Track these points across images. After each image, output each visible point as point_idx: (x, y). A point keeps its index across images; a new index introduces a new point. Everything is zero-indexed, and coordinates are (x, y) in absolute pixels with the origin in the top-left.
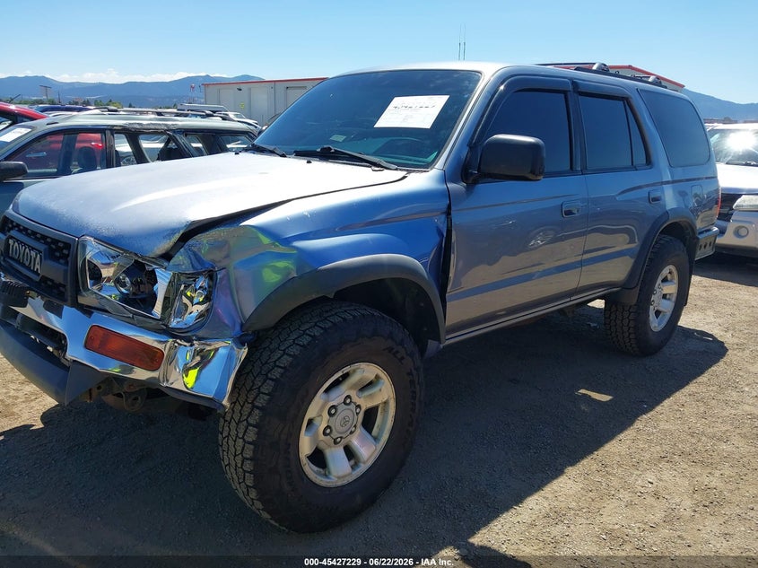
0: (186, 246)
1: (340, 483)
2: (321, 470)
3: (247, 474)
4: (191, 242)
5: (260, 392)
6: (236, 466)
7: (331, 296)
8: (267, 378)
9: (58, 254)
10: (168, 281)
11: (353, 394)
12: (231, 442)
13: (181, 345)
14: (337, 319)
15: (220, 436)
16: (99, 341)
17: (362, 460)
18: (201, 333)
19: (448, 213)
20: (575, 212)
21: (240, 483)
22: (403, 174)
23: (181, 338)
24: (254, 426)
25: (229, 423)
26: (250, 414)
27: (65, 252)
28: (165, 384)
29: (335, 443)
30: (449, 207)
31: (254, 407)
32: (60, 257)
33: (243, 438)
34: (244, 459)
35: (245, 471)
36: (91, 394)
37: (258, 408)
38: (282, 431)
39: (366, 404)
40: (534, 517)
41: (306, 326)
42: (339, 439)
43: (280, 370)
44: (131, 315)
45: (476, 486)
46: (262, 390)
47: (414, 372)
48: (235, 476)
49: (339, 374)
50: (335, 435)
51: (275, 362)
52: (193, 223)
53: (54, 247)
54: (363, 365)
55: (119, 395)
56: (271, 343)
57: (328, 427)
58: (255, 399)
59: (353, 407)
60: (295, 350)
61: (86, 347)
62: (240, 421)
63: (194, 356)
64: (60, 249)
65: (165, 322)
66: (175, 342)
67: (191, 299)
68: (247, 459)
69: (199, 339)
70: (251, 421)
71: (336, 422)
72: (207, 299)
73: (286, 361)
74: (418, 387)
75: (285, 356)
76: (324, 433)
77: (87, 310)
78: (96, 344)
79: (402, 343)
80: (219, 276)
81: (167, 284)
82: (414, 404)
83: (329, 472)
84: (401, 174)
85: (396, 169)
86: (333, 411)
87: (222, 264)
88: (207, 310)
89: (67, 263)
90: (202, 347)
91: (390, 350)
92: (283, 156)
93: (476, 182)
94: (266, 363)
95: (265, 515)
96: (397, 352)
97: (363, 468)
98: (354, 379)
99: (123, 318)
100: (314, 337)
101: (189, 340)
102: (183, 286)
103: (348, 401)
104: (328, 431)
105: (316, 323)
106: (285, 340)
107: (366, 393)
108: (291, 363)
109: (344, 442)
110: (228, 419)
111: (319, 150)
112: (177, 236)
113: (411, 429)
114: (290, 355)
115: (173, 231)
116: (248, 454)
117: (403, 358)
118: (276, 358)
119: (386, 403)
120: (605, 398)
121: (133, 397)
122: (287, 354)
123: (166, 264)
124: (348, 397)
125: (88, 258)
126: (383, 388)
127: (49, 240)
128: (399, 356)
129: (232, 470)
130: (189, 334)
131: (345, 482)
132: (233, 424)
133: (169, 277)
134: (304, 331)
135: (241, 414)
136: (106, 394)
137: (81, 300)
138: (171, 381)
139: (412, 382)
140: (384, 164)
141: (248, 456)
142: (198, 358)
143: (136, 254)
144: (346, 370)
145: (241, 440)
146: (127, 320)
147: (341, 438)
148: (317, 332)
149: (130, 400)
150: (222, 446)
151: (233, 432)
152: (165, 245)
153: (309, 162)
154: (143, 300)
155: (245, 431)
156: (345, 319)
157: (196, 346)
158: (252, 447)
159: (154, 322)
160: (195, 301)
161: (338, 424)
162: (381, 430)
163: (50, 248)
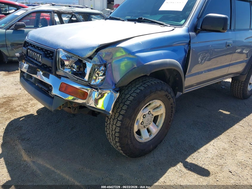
0: (97, 54)
1: (145, 141)
2: (139, 136)
3: (116, 137)
4: (99, 52)
5: (122, 109)
6: (112, 134)
7: (148, 75)
8: (125, 104)
9: (48, 56)
10: (91, 67)
11: (151, 110)
12: (111, 126)
13: (94, 91)
14: (149, 84)
15: (106, 123)
16: (64, 89)
17: (153, 133)
18: (101, 87)
19: (189, 44)
20: (230, 45)
21: (113, 140)
22: (173, 28)
23: (94, 88)
24: (120, 121)
25: (110, 119)
26: (118, 117)
27: (51, 55)
28: (88, 105)
29: (144, 127)
30: (190, 42)
31: (120, 114)
32: (49, 57)
33: (115, 125)
34: (116, 132)
35: (115, 136)
36: (60, 107)
37: (121, 114)
38: (129, 123)
39: (155, 114)
40: (213, 156)
41: (138, 86)
42: (145, 126)
43: (129, 101)
44: (76, 79)
45: (190, 144)
46: (123, 108)
47: (173, 103)
48: (111, 138)
49: (148, 104)
50: (145, 124)
51: (127, 98)
52: (101, 45)
53: (46, 53)
54: (156, 101)
55: (70, 108)
56: (125, 91)
57: (142, 122)
58: (120, 111)
59: (151, 115)
60: (134, 95)
61: (60, 90)
62: (114, 119)
63: (98, 95)
64: (49, 54)
65: (89, 82)
66: (92, 90)
67: (98, 74)
68: (117, 132)
69: (100, 89)
70: (119, 119)
71: (145, 120)
72: (104, 75)
73: (131, 98)
74: (174, 109)
75: (131, 97)
76: (141, 124)
77: (59, 77)
78: (63, 89)
79: (170, 93)
80: (108, 66)
81: (90, 68)
82: (172, 115)
83: (142, 138)
84: (172, 28)
85: (170, 26)
86: (144, 116)
87: (109, 62)
88: (104, 79)
89: (52, 59)
90: (101, 92)
91: (166, 95)
92: (123, 21)
93: (199, 32)
94: (124, 99)
95: (121, 152)
96: (168, 96)
97: (153, 136)
98: (153, 105)
99: (73, 80)
100: (141, 90)
101: (97, 89)
102: (97, 69)
103: (149, 113)
104: (142, 123)
105: (141, 85)
106: (130, 91)
107: (156, 110)
108: (133, 99)
109: (147, 127)
110: (110, 118)
111: (137, 19)
112: (95, 50)
113: (170, 123)
114: (133, 96)
115: (93, 48)
116: (118, 130)
117: (170, 99)
118: (128, 97)
119: (162, 114)
120: (228, 113)
121: (75, 108)
122: (132, 96)
123: (90, 61)
124: (150, 111)
125: (60, 57)
126: (162, 109)
127: (44, 50)
128: (169, 98)
129: (110, 135)
130: (97, 87)
131: (147, 141)
132: (112, 120)
133: (91, 66)
134: (137, 88)
135: (115, 117)
136: (65, 107)
137: (57, 73)
138: (90, 104)
139: (172, 107)
140: (165, 24)
141: (117, 131)
142: (100, 96)
143: (79, 56)
144: (151, 102)
145: (115, 126)
146: (75, 81)
147: (146, 125)
148: (142, 88)
149: (73, 109)
150: (106, 127)
151: (112, 123)
152: (90, 53)
153: (135, 23)
154: (80, 74)
155: (116, 123)
156: (152, 84)
157: (99, 91)
158: (119, 128)
159: (85, 82)
160: (100, 75)
161: (146, 120)
162: (159, 123)
163: (45, 53)
